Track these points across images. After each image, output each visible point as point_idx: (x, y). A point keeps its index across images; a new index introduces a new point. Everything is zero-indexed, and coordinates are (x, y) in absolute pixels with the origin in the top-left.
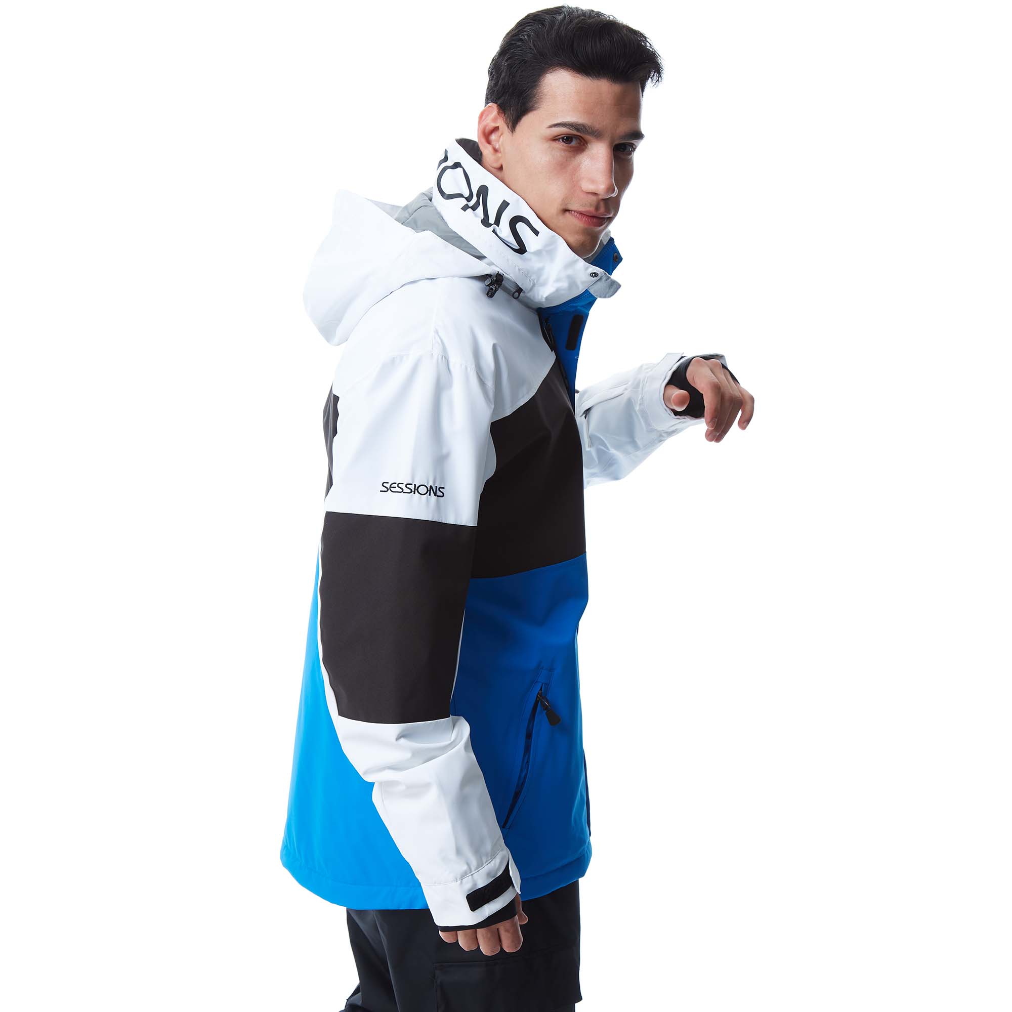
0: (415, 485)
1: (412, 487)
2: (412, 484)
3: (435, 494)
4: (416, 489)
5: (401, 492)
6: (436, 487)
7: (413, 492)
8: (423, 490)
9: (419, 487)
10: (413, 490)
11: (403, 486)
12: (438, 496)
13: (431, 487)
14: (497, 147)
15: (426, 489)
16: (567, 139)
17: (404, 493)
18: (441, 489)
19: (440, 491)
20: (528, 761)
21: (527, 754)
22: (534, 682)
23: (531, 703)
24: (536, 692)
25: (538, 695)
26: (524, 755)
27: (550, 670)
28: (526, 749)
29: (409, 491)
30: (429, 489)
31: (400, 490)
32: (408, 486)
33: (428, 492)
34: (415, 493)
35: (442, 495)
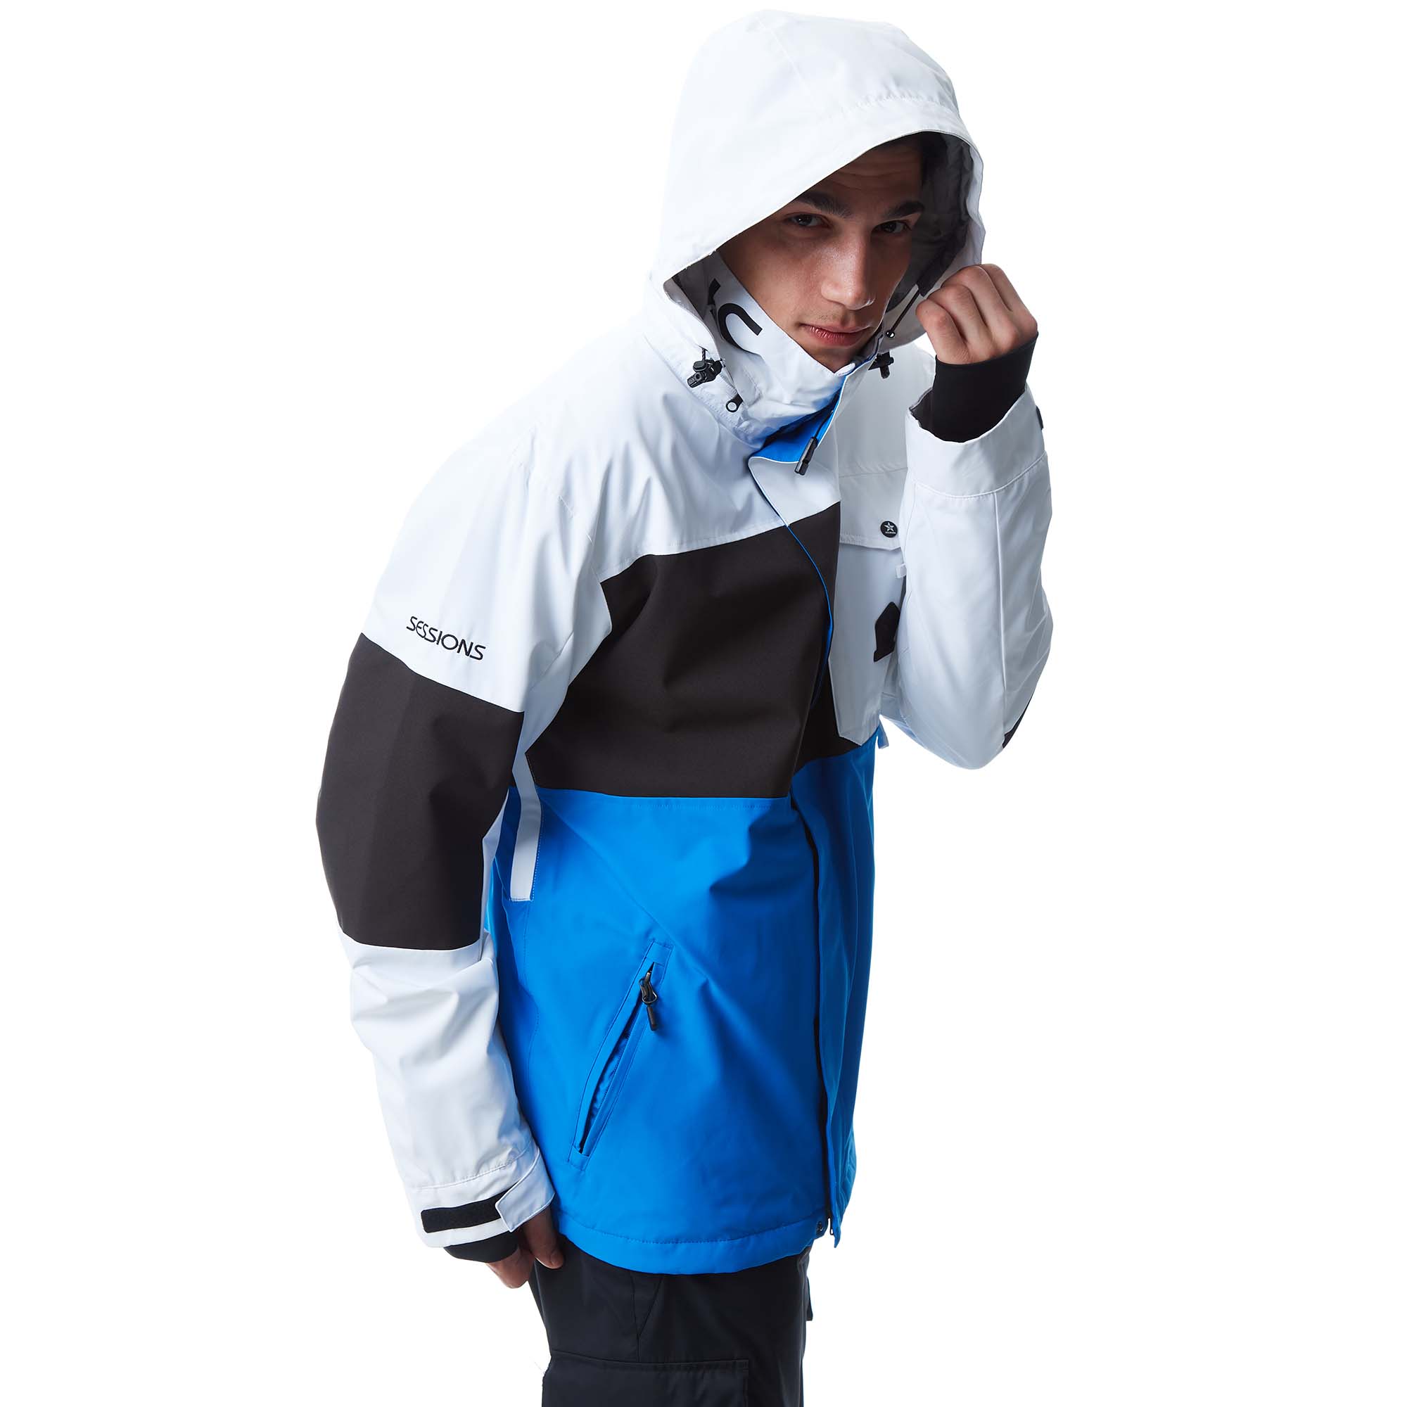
0: (441, 632)
1: (437, 634)
2: (437, 630)
3: (467, 653)
4: (441, 639)
5: (423, 637)
6: (472, 644)
7: (436, 642)
8: (450, 642)
9: (447, 636)
10: (437, 639)
11: (427, 629)
12: (471, 656)
13: (463, 641)
17: (425, 639)
18: (478, 648)
20: (613, 1073)
21: (616, 1059)
22: (643, 958)
23: (636, 988)
24: (643, 972)
25: (643, 979)
26: (610, 1059)
27: (665, 945)
28: (616, 1051)
29: (432, 639)
30: (459, 644)
31: (423, 635)
32: (432, 631)
33: (458, 647)
34: (437, 644)
35: (479, 656)
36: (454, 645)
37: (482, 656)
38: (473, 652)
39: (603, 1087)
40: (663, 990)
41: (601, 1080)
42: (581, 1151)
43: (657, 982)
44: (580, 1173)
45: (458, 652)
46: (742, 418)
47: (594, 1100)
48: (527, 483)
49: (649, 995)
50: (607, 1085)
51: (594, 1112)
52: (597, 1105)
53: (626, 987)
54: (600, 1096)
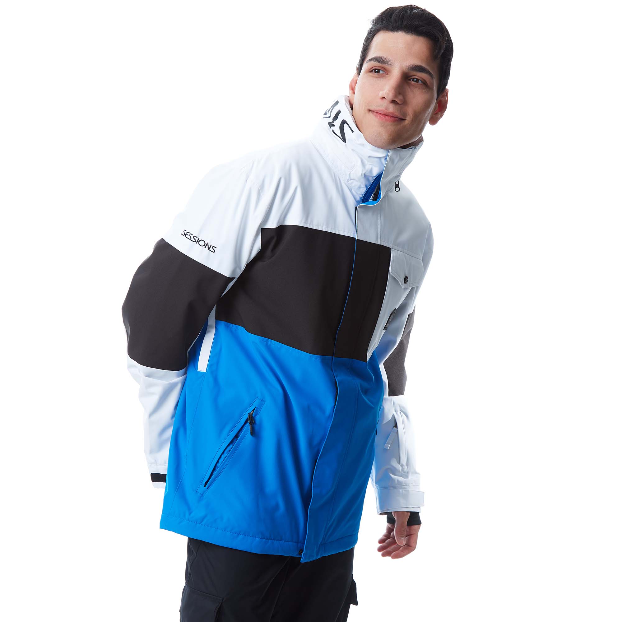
0: (199, 238)
1: (197, 239)
2: (197, 237)
3: (209, 249)
4: (198, 241)
5: (189, 239)
6: (211, 245)
7: (196, 242)
8: (202, 243)
9: (201, 240)
10: (196, 241)
12: (210, 250)
13: (208, 244)
15: (204, 243)
18: (214, 248)
20: (230, 450)
21: (231, 446)
22: (251, 405)
23: (246, 416)
24: (250, 410)
25: (250, 413)
26: (229, 445)
27: (262, 400)
28: (232, 442)
29: (194, 241)
30: (206, 244)
31: (190, 238)
32: (195, 237)
33: (205, 246)
34: (197, 243)
35: (213, 251)
36: (204, 245)
37: (215, 251)
38: (211, 249)
39: (223, 457)
40: (257, 419)
41: (223, 453)
42: (205, 486)
43: (256, 415)
44: (201, 497)
45: (205, 248)
46: (349, 179)
47: (218, 462)
48: (247, 180)
49: (251, 420)
50: (225, 456)
51: (216, 468)
52: (218, 465)
53: (241, 416)
54: (221, 461)
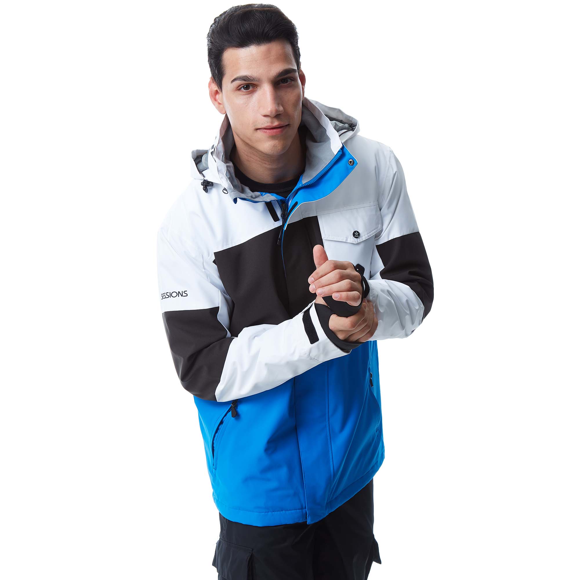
0: (170, 293)
3: (182, 296)
4: (171, 295)
6: (182, 291)
7: (169, 297)
8: (174, 295)
9: (172, 293)
10: (169, 296)
13: (179, 292)
14: (220, 102)
15: (176, 293)
16: (247, 87)
18: (185, 292)
19: (184, 293)
28: (218, 429)
34: (171, 297)
35: (186, 295)
36: (176, 294)
37: (187, 294)
38: (184, 295)
42: (214, 468)
45: (179, 296)
